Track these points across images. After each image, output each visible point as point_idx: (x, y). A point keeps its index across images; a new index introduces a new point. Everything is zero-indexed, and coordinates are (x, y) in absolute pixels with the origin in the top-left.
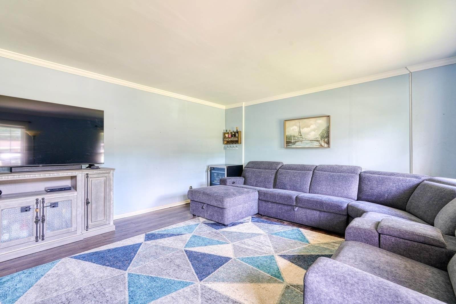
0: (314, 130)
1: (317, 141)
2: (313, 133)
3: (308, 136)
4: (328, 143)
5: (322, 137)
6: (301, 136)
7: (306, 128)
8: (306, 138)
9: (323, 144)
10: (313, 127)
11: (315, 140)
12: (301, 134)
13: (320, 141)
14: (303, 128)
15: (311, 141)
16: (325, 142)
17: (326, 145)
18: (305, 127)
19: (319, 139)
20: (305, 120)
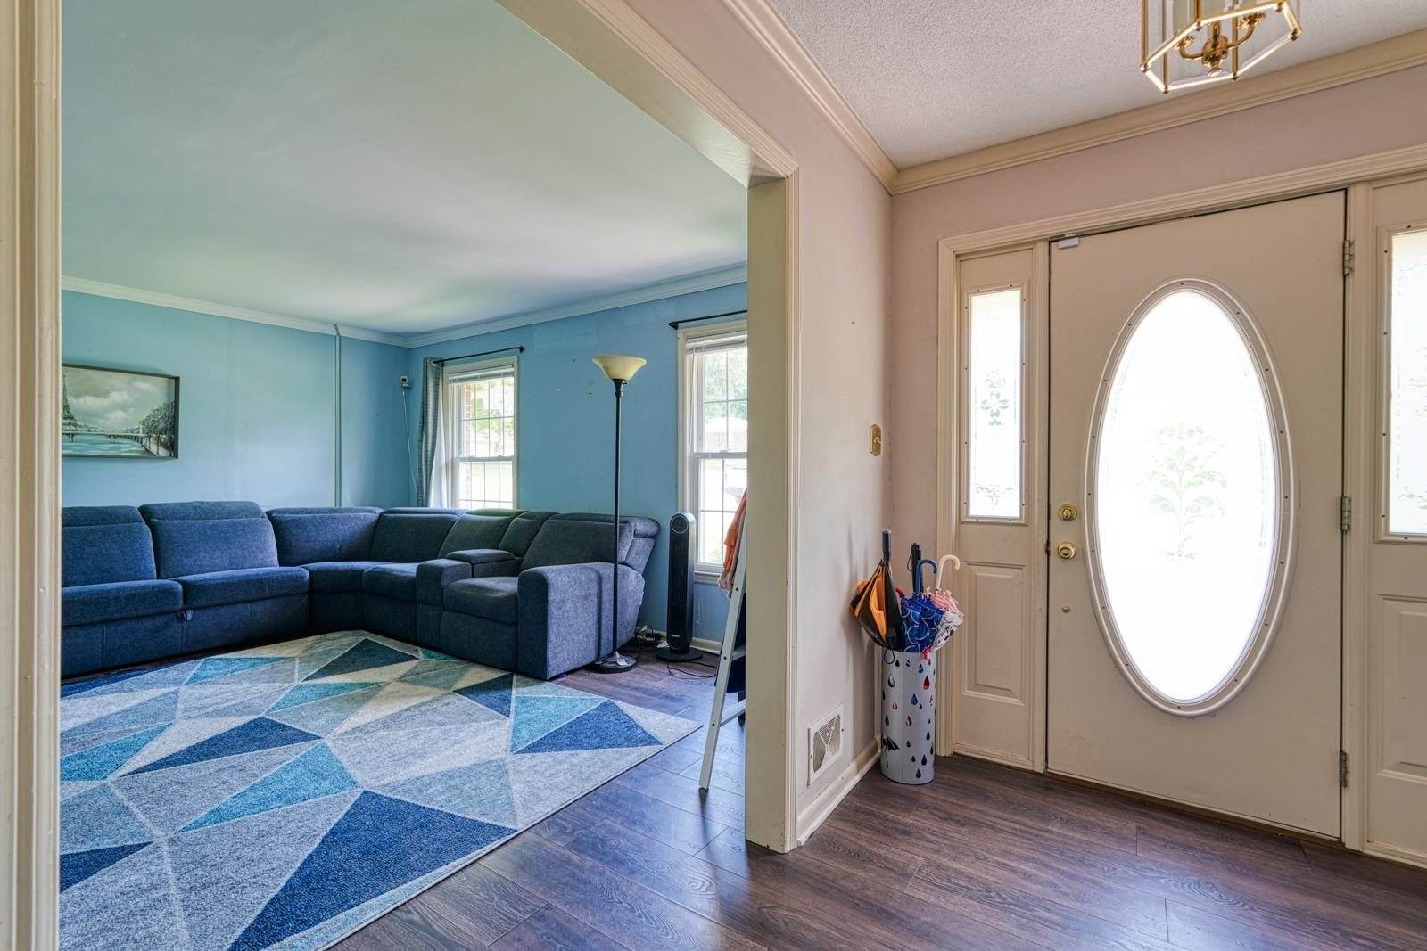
0: (124, 407)
1: (135, 438)
2: (120, 414)
3: (101, 421)
4: (172, 447)
5: (151, 430)
6: (72, 418)
7: (93, 398)
8: (90, 425)
9: (153, 448)
10: (116, 397)
11: (125, 436)
12: (69, 412)
13: (145, 440)
14: (77, 396)
15: (110, 436)
16: (159, 443)
17: (162, 452)
18: (86, 393)
19: (141, 435)
20: (90, 372)
